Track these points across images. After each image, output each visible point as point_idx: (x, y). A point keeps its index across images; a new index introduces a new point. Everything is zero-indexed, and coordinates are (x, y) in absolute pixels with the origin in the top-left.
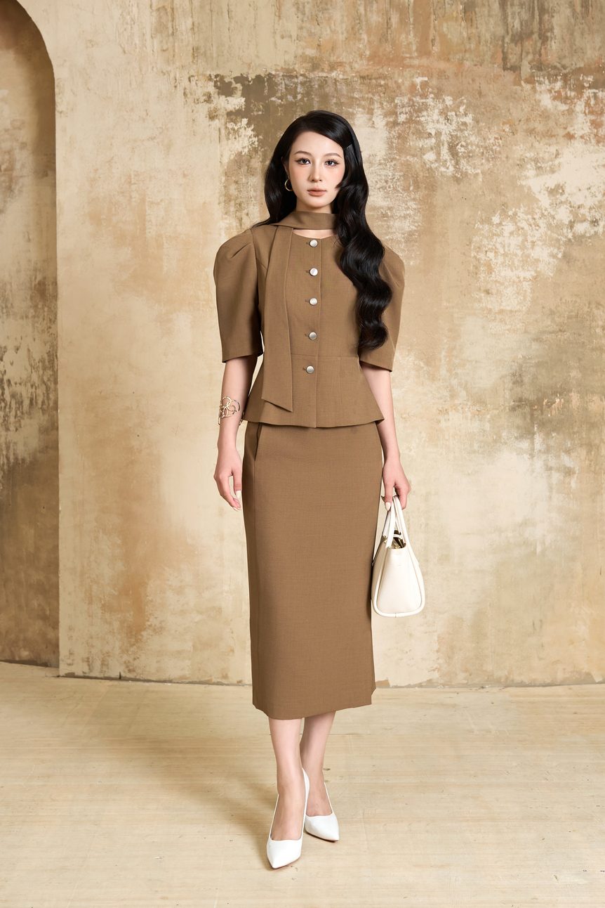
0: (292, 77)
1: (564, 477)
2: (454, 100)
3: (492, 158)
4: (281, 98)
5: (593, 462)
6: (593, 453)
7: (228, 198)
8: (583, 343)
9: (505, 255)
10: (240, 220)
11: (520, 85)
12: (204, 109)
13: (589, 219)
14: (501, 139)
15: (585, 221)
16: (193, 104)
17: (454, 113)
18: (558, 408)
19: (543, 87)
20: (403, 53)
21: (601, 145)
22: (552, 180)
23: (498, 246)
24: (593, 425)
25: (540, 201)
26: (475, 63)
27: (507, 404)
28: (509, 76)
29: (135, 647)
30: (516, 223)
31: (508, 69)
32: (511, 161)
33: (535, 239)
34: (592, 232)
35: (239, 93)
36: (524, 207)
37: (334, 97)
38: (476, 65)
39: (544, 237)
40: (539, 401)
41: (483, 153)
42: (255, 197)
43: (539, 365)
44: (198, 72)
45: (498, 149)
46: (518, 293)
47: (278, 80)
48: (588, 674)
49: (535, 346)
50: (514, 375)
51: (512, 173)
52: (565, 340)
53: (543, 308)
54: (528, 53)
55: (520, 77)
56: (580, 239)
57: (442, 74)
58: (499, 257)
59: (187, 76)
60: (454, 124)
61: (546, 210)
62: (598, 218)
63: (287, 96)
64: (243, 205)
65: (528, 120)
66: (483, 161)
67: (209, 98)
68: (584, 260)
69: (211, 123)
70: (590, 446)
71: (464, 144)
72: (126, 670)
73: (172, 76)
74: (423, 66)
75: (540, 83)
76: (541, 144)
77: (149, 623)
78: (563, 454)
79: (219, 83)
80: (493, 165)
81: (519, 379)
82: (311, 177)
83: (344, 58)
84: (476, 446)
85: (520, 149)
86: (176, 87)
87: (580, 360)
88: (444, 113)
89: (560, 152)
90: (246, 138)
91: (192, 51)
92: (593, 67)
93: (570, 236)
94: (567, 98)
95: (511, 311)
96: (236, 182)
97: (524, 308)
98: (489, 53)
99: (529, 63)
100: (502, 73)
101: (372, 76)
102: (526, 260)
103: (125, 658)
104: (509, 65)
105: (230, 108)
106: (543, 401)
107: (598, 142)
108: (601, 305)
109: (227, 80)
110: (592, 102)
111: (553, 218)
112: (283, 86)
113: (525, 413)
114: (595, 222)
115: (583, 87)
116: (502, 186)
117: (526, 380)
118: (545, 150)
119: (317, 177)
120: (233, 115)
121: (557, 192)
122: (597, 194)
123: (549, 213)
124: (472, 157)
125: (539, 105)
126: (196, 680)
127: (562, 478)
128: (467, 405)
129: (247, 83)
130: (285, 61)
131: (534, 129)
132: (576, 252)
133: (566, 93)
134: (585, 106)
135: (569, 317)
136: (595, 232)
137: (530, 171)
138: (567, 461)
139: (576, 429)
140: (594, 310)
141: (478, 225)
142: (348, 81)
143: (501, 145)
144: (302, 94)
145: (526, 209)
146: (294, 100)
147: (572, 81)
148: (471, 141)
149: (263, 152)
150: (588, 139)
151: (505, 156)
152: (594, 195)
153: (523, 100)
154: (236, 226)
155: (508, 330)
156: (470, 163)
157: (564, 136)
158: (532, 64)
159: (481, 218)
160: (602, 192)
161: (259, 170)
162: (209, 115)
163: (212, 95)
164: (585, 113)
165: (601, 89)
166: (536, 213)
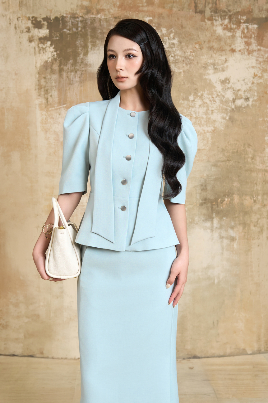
0: (75, 18)
1: (231, 242)
2: (167, 30)
3: (189, 63)
4: (69, 30)
5: (246, 234)
6: (246, 228)
7: (40, 87)
8: (241, 167)
9: (196, 118)
10: (47, 99)
11: (205, 21)
12: (26, 36)
13: (244, 97)
14: (194, 52)
15: (241, 98)
16: (20, 34)
17: (167, 38)
18: (227, 204)
19: (218, 23)
20: (138, 3)
21: (250, 55)
22: (223, 76)
23: (192, 113)
24: (246, 213)
25: (216, 87)
27: (198, 202)
28: (198, 17)
30: (203, 100)
31: (198, 12)
32: (199, 65)
33: (213, 109)
34: (246, 104)
35: (46, 27)
36: (207, 91)
37: (99, 29)
38: (179, 10)
39: (218, 108)
40: (216, 200)
42: (55, 86)
43: (216, 180)
44: (22, 15)
45: (192, 58)
46: (203, 140)
47: (68, 19)
48: (244, 350)
49: (214, 169)
50: (202, 185)
51: (200, 72)
52: (231, 165)
53: (218, 147)
54: (209, 3)
55: (205, 17)
56: (239, 109)
57: (160, 16)
58: (193, 119)
59: (16, 18)
60: (167, 44)
61: (219, 92)
62: (249, 96)
63: (72, 28)
64: (48, 91)
65: (209, 41)
67: (28, 30)
68: (241, 120)
69: (30, 44)
70: (245, 225)
71: (173, 55)
73: (8, 17)
74: (149, 11)
75: (216, 20)
76: (217, 55)
78: (229, 229)
79: (34, 22)
80: (190, 67)
81: (205, 188)
83: (105, 6)
85: (205, 58)
86: (10, 24)
87: (239, 176)
89: (227, 59)
90: (50, 53)
91: (18, 3)
92: (246, 11)
93: (233, 107)
94: (231, 29)
96: (45, 78)
97: (207, 148)
98: (187, 3)
99: (210, 9)
100: (194, 14)
101: (120, 17)
102: (208, 121)
104: (198, 10)
105: (41, 35)
106: (218, 200)
107: (249, 54)
108: (251, 145)
109: (38, 20)
110: (246, 31)
111: (224, 97)
112: (71, 23)
113: (208, 207)
114: (247, 99)
115: (240, 23)
116: (195, 79)
117: (209, 188)
118: (219, 58)
120: (42, 40)
121: (226, 82)
122: (248, 83)
123: (221, 94)
124: (177, 62)
125: (215, 33)
126: (26, 354)
127: (229, 242)
129: (50, 21)
130: (71, 9)
131: (213, 46)
132: (236, 116)
133: (231, 26)
134: (242, 33)
135: (233, 153)
137: (211, 71)
138: (232, 233)
139: (237, 215)
140: (246, 148)
141: (181, 101)
142: (107, 20)
143: (194, 56)
144: (81, 27)
145: (208, 92)
146: (76, 31)
147: (234, 19)
148: (177, 54)
149: (59, 60)
150: (243, 52)
151: (196, 62)
152: (246, 84)
153: (207, 30)
154: (45, 103)
155: (198, 160)
156: (177, 66)
157: (230, 51)
158: (212, 9)
159: (183, 97)
160: (252, 82)
161: (57, 71)
162: (29, 40)
163: (30, 28)
164: (241, 37)
165: (250, 24)
166: (214, 94)
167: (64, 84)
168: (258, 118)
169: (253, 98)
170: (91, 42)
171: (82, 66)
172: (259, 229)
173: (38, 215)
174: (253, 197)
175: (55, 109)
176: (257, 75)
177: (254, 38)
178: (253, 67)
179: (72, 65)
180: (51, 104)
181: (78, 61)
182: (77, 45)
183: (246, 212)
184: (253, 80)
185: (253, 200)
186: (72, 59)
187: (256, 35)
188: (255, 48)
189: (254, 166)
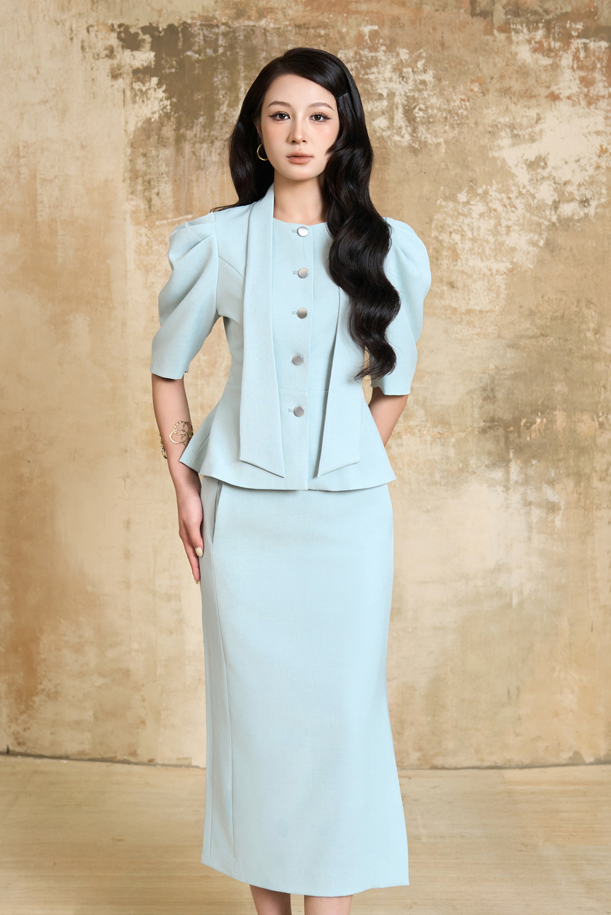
0: (211, 26)
1: (547, 514)
2: (411, 53)
3: (458, 124)
4: (199, 52)
5: (582, 496)
6: (582, 484)
7: (134, 175)
8: (570, 350)
11: (492, 34)
12: (105, 66)
13: (578, 198)
14: (468, 101)
15: (572, 200)
16: (92, 60)
17: (410, 70)
18: (539, 430)
19: (521, 37)
21: (592, 107)
22: (531, 152)
23: (465, 227)
24: (582, 451)
25: (516, 177)
26: (437, 7)
27: (475, 425)
28: (479, 24)
30: (487, 204)
31: (477, 15)
32: (480, 128)
33: (510, 223)
34: (582, 214)
35: (148, 46)
36: (498, 183)
37: (263, 50)
38: (437, 10)
39: (522, 221)
40: (516, 422)
41: (446, 118)
42: (167, 173)
43: (515, 377)
44: (98, 21)
45: (465, 113)
46: (489, 289)
47: (195, 30)
48: (578, 753)
49: (511, 354)
50: (484, 389)
51: (482, 143)
52: (548, 346)
53: (521, 307)
55: (492, 25)
56: (566, 223)
57: (395, 21)
58: (466, 241)
59: (85, 27)
60: (411, 83)
61: (524, 187)
62: (589, 197)
63: (205, 49)
64: (152, 183)
65: (502, 77)
66: (447, 128)
67: (111, 53)
68: (571, 248)
69: (114, 83)
70: (579, 476)
71: (422, 107)
72: (15, 744)
73: (67, 25)
74: (372, 12)
75: (517, 32)
76: (519, 107)
77: (42, 687)
78: (545, 485)
79: (123, 35)
80: (459, 133)
81: (490, 394)
82: (291, 137)
83: (275, 2)
84: (437, 477)
85: (492, 114)
86: (72, 39)
87: (566, 370)
88: (398, 69)
89: (542, 116)
90: (157, 102)
92: (582, 11)
93: (554, 219)
94: (550, 50)
95: (481, 312)
96: (145, 155)
97: (497, 307)
99: (504, 8)
100: (469, 19)
101: (309, 24)
102: (499, 249)
103: (14, 728)
104: (478, 10)
105: (137, 64)
106: (521, 420)
107: (589, 104)
108: (592, 303)
109: (132, 31)
110: (582, 55)
111: (533, 197)
112: (202, 37)
113: (498, 436)
114: (585, 202)
115: (571, 37)
116: (470, 158)
117: (500, 395)
118: (523, 113)
119: (299, 137)
120: (141, 74)
121: (538, 165)
122: (588, 168)
123: (528, 191)
124: (432, 123)
125: (515, 59)
126: (97, 756)
127: (544, 515)
128: (425, 426)
129: (157, 34)
130: (203, 7)
131: (510, 88)
132: (561, 239)
133: (549, 44)
134: (573, 60)
135: (553, 319)
136: (585, 214)
137: (505, 140)
138: (550, 494)
139: (561, 455)
140: (583, 309)
141: (441, 202)
142: (281, 31)
143: (469, 108)
144: (225, 47)
145: (500, 187)
146: (214, 55)
147: (557, 29)
148: (432, 104)
149: (176, 118)
150: (577, 100)
151: (474, 121)
152: (584, 169)
153: (496, 53)
154: (145, 209)
155: (477, 334)
156: (430, 131)
157: (547, 97)
158: (507, 8)
159: (445, 194)
160: (595, 165)
161: (172, 140)
162: (112, 73)
163: (115, 49)
164: (572, 68)
165: (593, 39)
166: (512, 192)
167: (186, 169)
168: (609, 244)
169: (599, 199)
170: (245, 78)
171: (225, 129)
173: (126, 451)
174: (598, 417)
175: (169, 224)
176: (606, 151)
177: (601, 69)
178: (598, 133)
179: (204, 127)
180: (158, 211)
181: (216, 119)
182: (215, 84)
183: (583, 449)
184: (599, 161)
185: (597, 423)
186: (204, 115)
187: (604, 64)
188: (603, 92)
189: (600, 349)
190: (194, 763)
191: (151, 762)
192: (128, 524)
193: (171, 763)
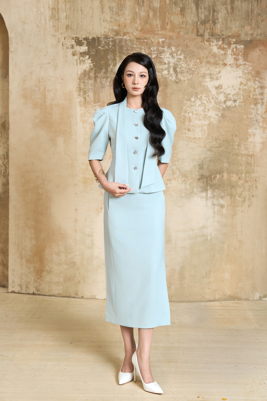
0: (107, 38)
1: (220, 208)
2: (176, 48)
3: (192, 73)
4: (103, 47)
5: (232, 203)
6: (233, 198)
7: (80, 89)
8: (229, 152)
9: (196, 114)
10: (85, 98)
11: (204, 42)
12: (70, 51)
14: (195, 65)
15: (231, 100)
16: (66, 49)
17: (175, 54)
18: (218, 179)
19: (214, 44)
20: (154, 28)
21: (238, 68)
22: (217, 83)
23: (194, 110)
25: (212, 92)
26: (185, 33)
27: (196, 177)
28: (199, 39)
29: (40, 280)
30: (201, 101)
31: (199, 36)
32: (199, 75)
33: (209, 108)
34: (234, 105)
35: (85, 45)
36: (205, 94)
37: (125, 47)
38: (185, 34)
39: (213, 107)
40: (210, 176)
41: (188, 71)
42: (91, 89)
43: (210, 161)
44: (68, 36)
45: (194, 70)
46: (202, 131)
47: (102, 39)
49: (209, 153)
50: (199, 165)
51: (200, 80)
52: (222, 150)
53: (212, 137)
54: (207, 29)
55: (204, 39)
56: (228, 108)
57: (171, 38)
58: (194, 115)
59: (64, 37)
60: (176, 59)
61: (214, 95)
62: (236, 99)
63: (105, 46)
64: (86, 92)
65: (207, 57)
66: (188, 75)
67: (72, 47)
68: (230, 117)
69: (73, 57)
70: (231, 195)
71: (180, 67)
72: (36, 290)
73: (57, 37)
74: (163, 34)
75: (212, 42)
76: (213, 68)
77: (46, 269)
78: (220, 198)
79: (77, 41)
80: (192, 77)
81: (202, 167)
82: (134, 82)
83: (130, 30)
84: (183, 195)
85: (204, 70)
86: (59, 42)
87: (228, 159)
88: (171, 54)
89: (221, 71)
90: (88, 64)
91: (66, 27)
92: (235, 35)
93: (224, 106)
94: (224, 48)
95: (199, 138)
96: (84, 82)
97: (204, 137)
98: (191, 29)
99: (208, 33)
100: (196, 37)
101: (141, 38)
102: (205, 117)
103: (36, 284)
104: (199, 34)
105: (82, 51)
106: (212, 176)
107: (237, 67)
108: (237, 136)
109: (80, 39)
110: (235, 50)
111: (217, 99)
112: (104, 42)
113: (204, 181)
114: (235, 101)
115: (231, 44)
116: (196, 85)
117: (205, 167)
118: (214, 70)
119: (136, 82)
120: (83, 54)
121: (219, 88)
122: (236, 89)
123: (215, 97)
124: (183, 73)
125: (212, 51)
126: (64, 295)
127: (219, 209)
128: (179, 177)
129: (88, 40)
130: (105, 32)
131: (210, 61)
132: (227, 113)
133: (224, 46)
134: (232, 52)
135: (224, 141)
137: (208, 79)
138: (222, 201)
139: (226, 188)
140: (234, 138)
141: (185, 102)
142: (131, 40)
143: (196, 68)
144: (112, 45)
145: (206, 95)
146: (108, 48)
147: (226, 41)
148: (183, 66)
149: (95, 70)
150: (233, 66)
151: (197, 72)
152: (235, 89)
153: (205, 49)
154: (83, 101)
155: (197, 146)
156: (182, 76)
157: (222, 64)
158: (209, 34)
159: (187, 99)
160: (239, 88)
161: (93, 77)
162: (73, 54)
163: (74, 45)
164: (231, 54)
165: (239, 44)
166: (210, 97)
167: (98, 88)
168: (243, 115)
169: (240, 100)
170: (119, 56)
171: (112, 74)
172: (243, 199)
173: (76, 185)
174: (239, 175)
175: (92, 106)
176: (243, 83)
177: (241, 55)
178: (240, 77)
179: (104, 73)
180: (88, 102)
181: (109, 70)
182: (108, 58)
183: (233, 186)
184: (240, 87)
185: (238, 177)
186: (104, 69)
187: (242, 53)
188: (242, 63)
189: (239, 152)
190: (97, 297)
191: (82, 297)
192: (76, 210)
193: (89, 297)
